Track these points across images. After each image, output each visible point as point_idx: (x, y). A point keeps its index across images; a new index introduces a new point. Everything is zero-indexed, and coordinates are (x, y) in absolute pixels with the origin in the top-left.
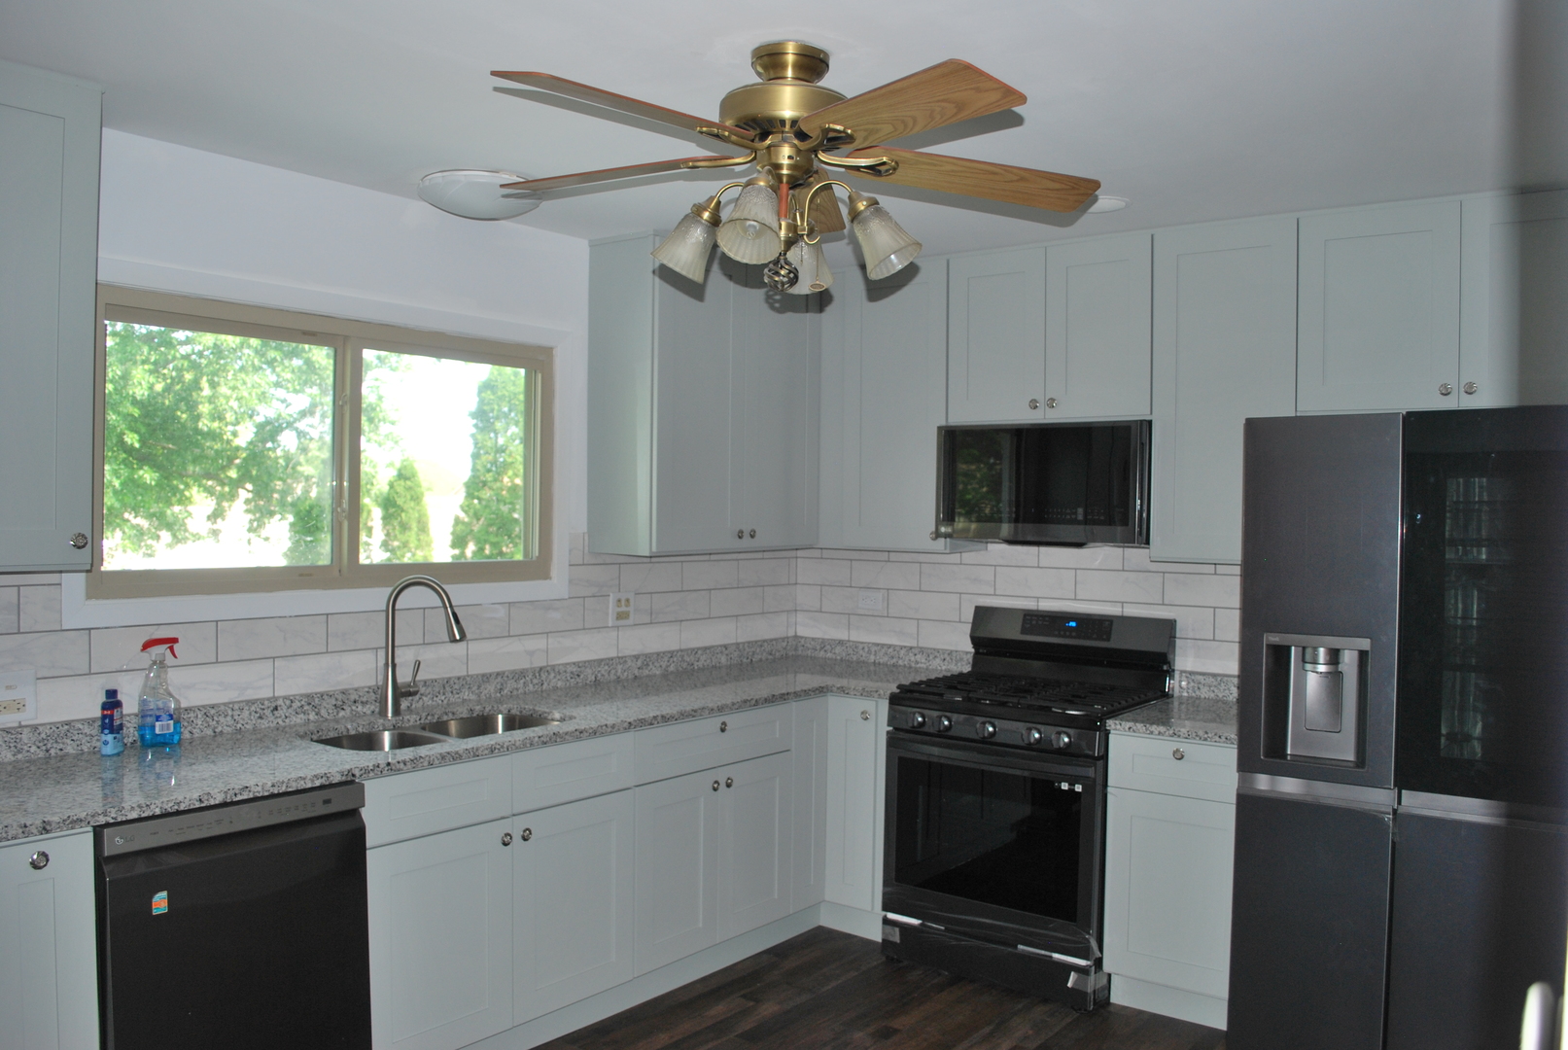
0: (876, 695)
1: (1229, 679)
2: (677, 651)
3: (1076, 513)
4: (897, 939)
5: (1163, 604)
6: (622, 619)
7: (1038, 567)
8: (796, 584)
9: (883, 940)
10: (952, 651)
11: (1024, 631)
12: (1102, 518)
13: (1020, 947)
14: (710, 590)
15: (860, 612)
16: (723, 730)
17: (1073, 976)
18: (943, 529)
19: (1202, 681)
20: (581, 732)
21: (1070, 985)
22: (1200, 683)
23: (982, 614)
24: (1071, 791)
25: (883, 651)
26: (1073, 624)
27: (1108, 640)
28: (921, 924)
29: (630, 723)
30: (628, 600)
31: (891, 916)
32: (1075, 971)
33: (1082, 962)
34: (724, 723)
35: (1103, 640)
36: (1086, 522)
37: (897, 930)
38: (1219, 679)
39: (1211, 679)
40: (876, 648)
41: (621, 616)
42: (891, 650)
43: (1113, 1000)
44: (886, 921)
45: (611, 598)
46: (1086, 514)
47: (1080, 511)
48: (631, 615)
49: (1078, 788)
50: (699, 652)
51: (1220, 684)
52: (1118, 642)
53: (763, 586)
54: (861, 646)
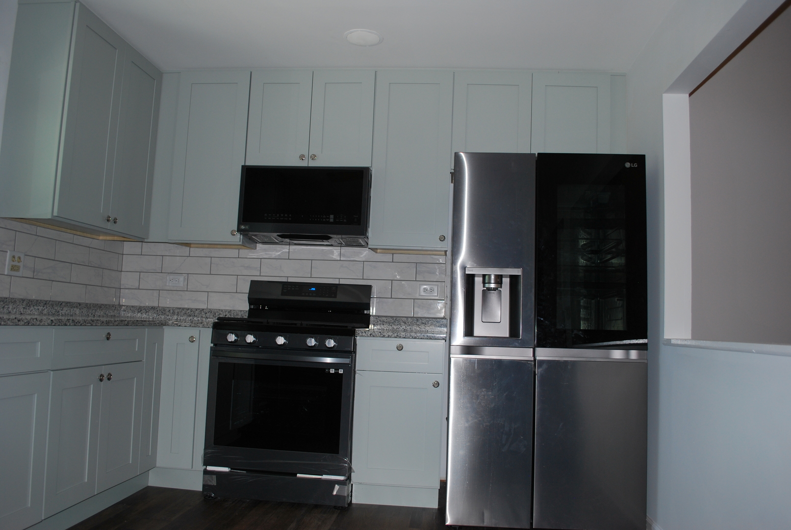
0: (201, 325)
1: (400, 318)
2: (50, 301)
3: (329, 218)
4: (214, 483)
5: (363, 279)
6: (14, 270)
7: (289, 259)
8: (122, 271)
9: (204, 486)
10: (231, 310)
11: (283, 294)
12: (345, 221)
13: (299, 475)
14: (72, 263)
15: (168, 288)
16: (108, 339)
17: (337, 487)
18: (243, 227)
19: (385, 321)
20: (19, 321)
21: (335, 493)
22: (384, 321)
23: (255, 285)
24: (337, 374)
25: (184, 312)
26: (314, 289)
27: (335, 297)
28: (230, 471)
29: (52, 321)
30: (19, 258)
31: (209, 468)
32: (338, 484)
33: (342, 478)
34: (109, 334)
35: (334, 297)
36: (335, 223)
37: (214, 477)
38: (395, 318)
39: (390, 319)
40: (178, 310)
41: (14, 268)
42: (189, 311)
43: (354, 501)
44: (206, 472)
45: (8, 254)
46: (335, 218)
47: (332, 216)
48: (21, 269)
49: (341, 371)
50: (63, 304)
51: (395, 322)
52: (341, 298)
53: (103, 268)
54: (168, 310)
